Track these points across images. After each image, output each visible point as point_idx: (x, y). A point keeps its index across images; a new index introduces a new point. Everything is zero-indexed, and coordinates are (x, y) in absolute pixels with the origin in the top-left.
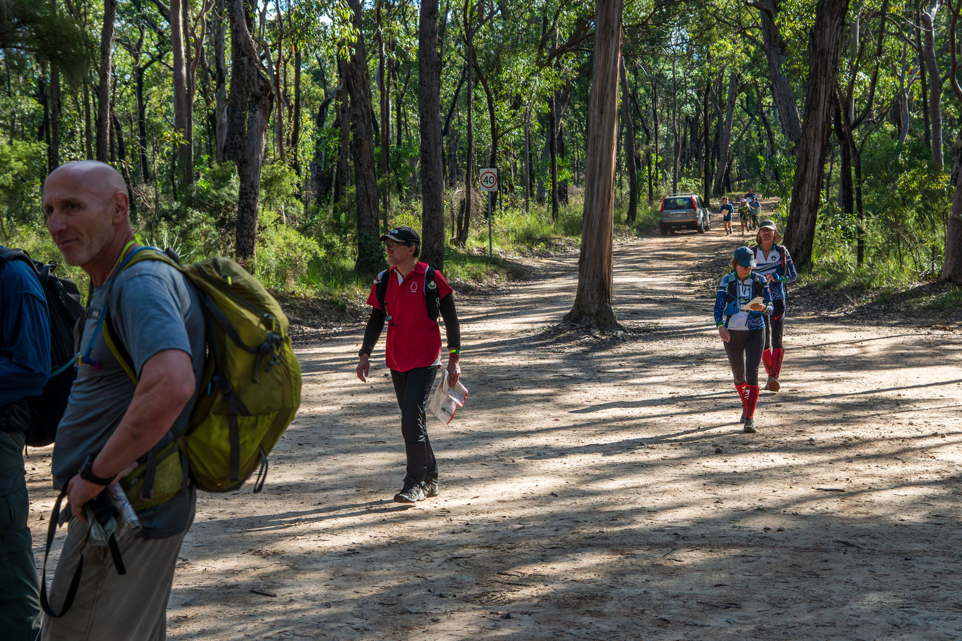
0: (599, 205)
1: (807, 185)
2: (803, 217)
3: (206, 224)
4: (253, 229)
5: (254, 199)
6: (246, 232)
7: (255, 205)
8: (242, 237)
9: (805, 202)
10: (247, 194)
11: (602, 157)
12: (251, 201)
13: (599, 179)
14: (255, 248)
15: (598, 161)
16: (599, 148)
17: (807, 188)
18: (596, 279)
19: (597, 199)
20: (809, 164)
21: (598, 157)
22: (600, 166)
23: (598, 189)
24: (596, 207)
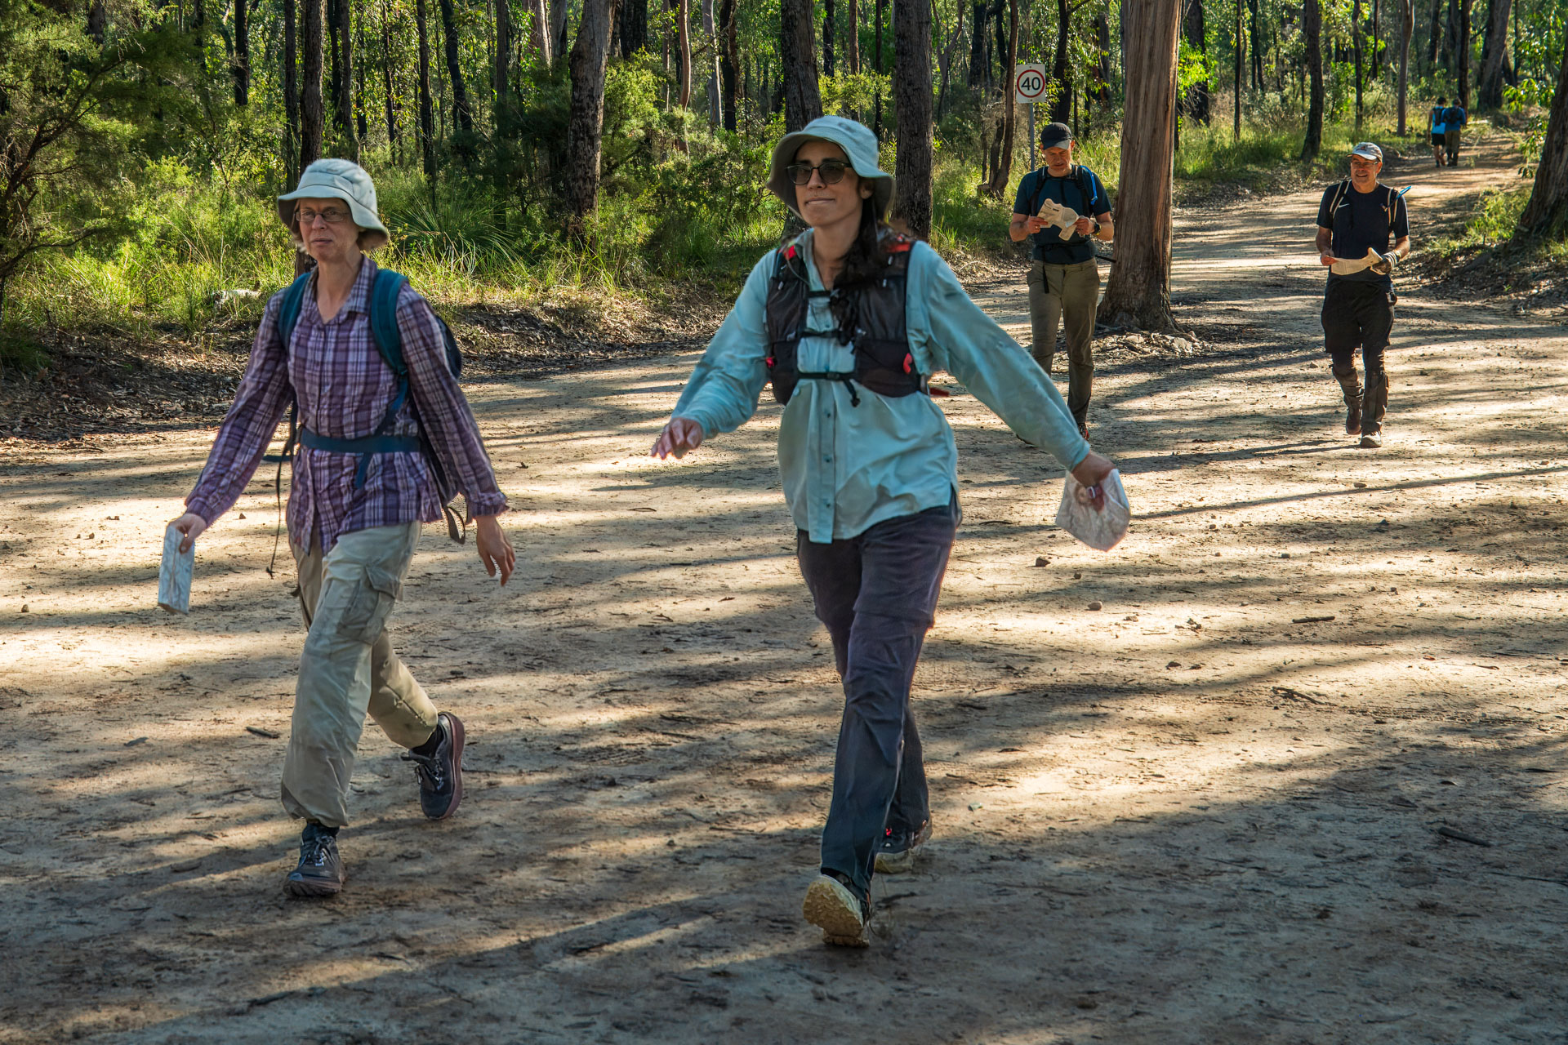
0: (1149, 122)
4: (593, 167)
5: (594, 117)
6: (580, 172)
7: (595, 128)
8: (575, 180)
11: (1153, 38)
12: (590, 122)
13: (1149, 78)
14: (596, 197)
15: (1147, 48)
21: (1147, 39)
22: (1151, 55)
23: (1146, 94)
24: (1143, 125)
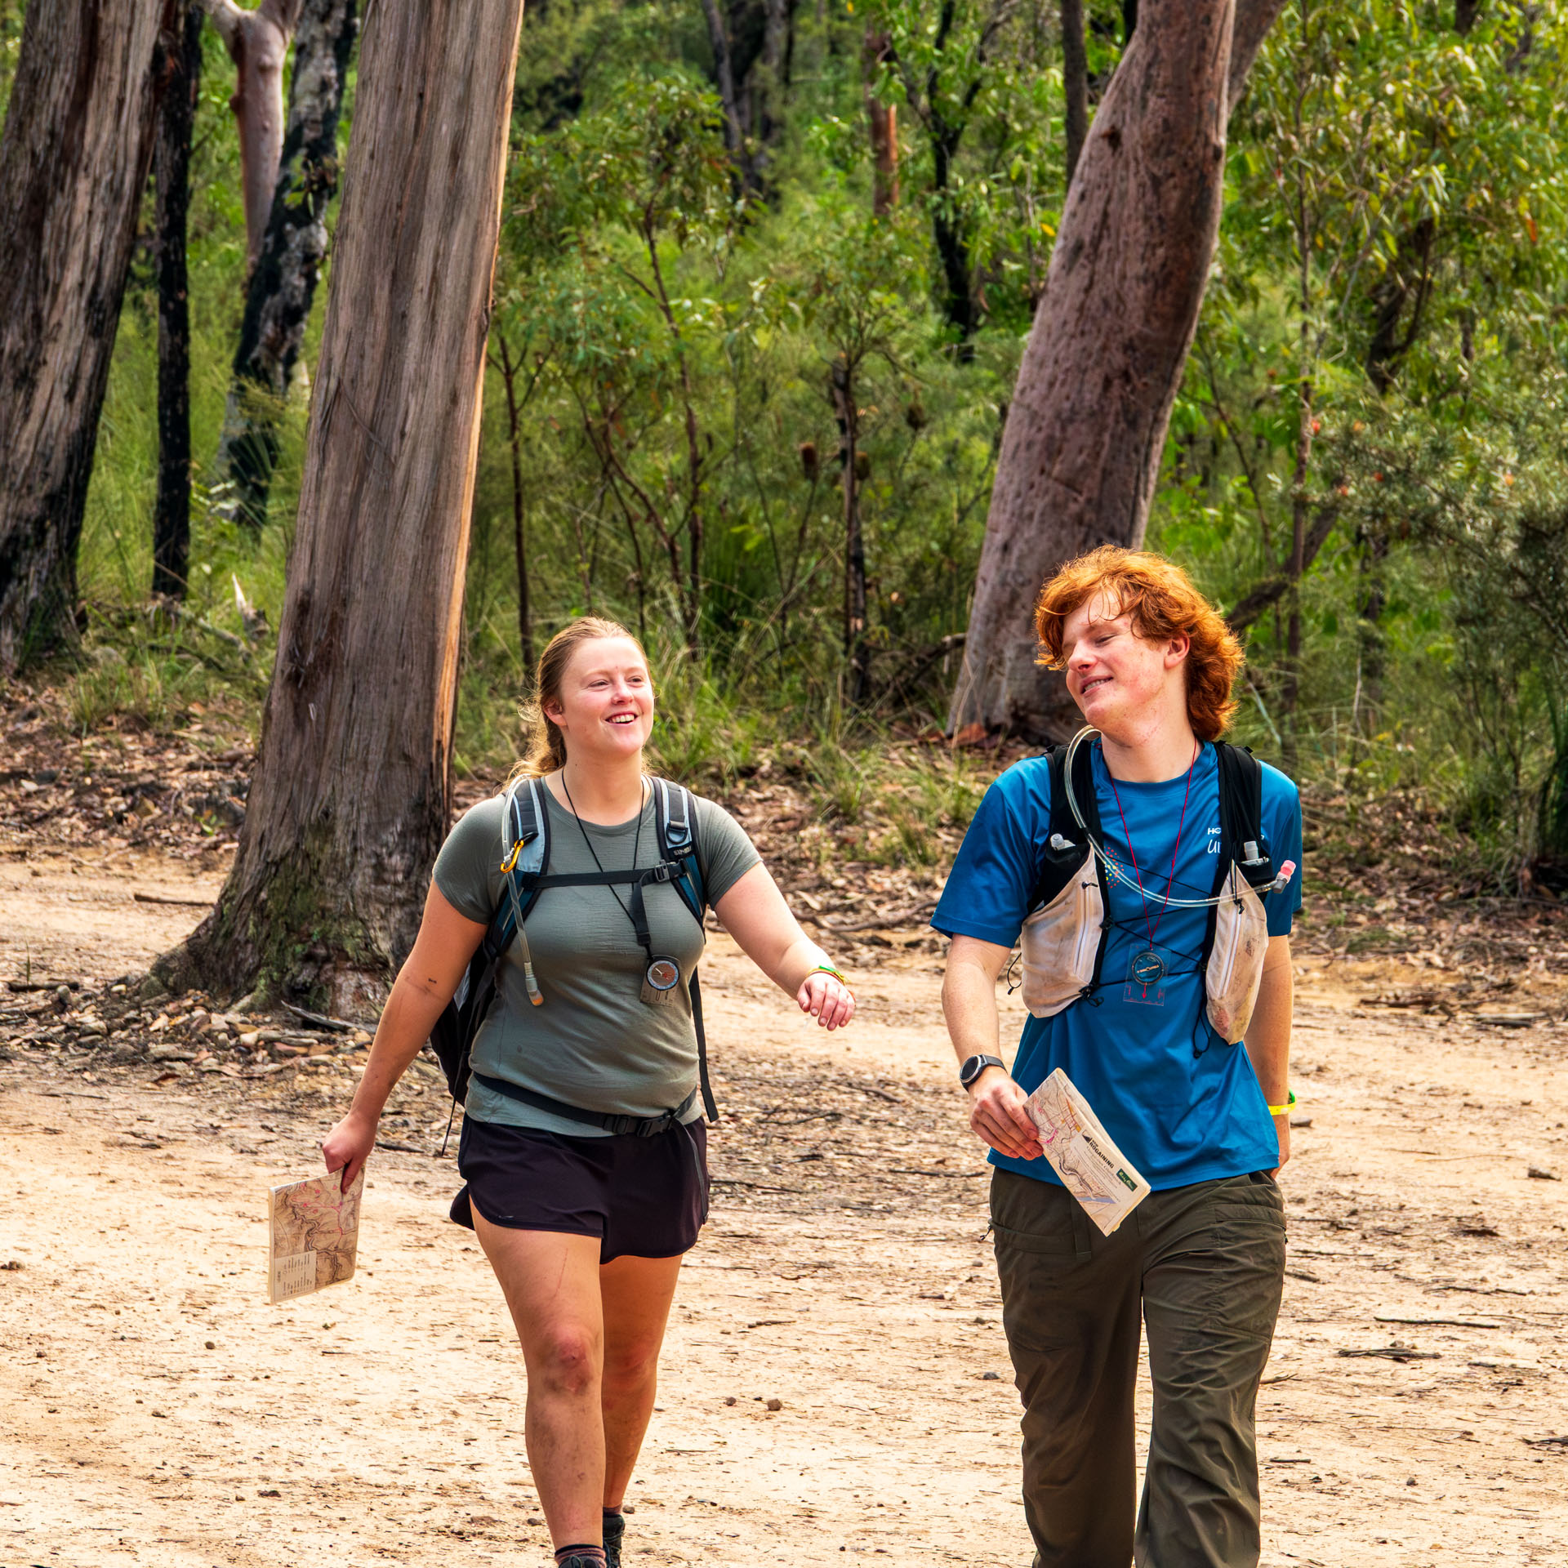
0: (437, 367)
1: (83, 186)
2: (59, 357)
9: (72, 277)
11: (464, 105)
13: (447, 227)
15: (445, 130)
16: (456, 57)
17: (83, 203)
18: (400, 773)
19: (430, 335)
20: (103, 70)
21: (447, 106)
22: (456, 155)
23: (435, 279)
24: (422, 379)
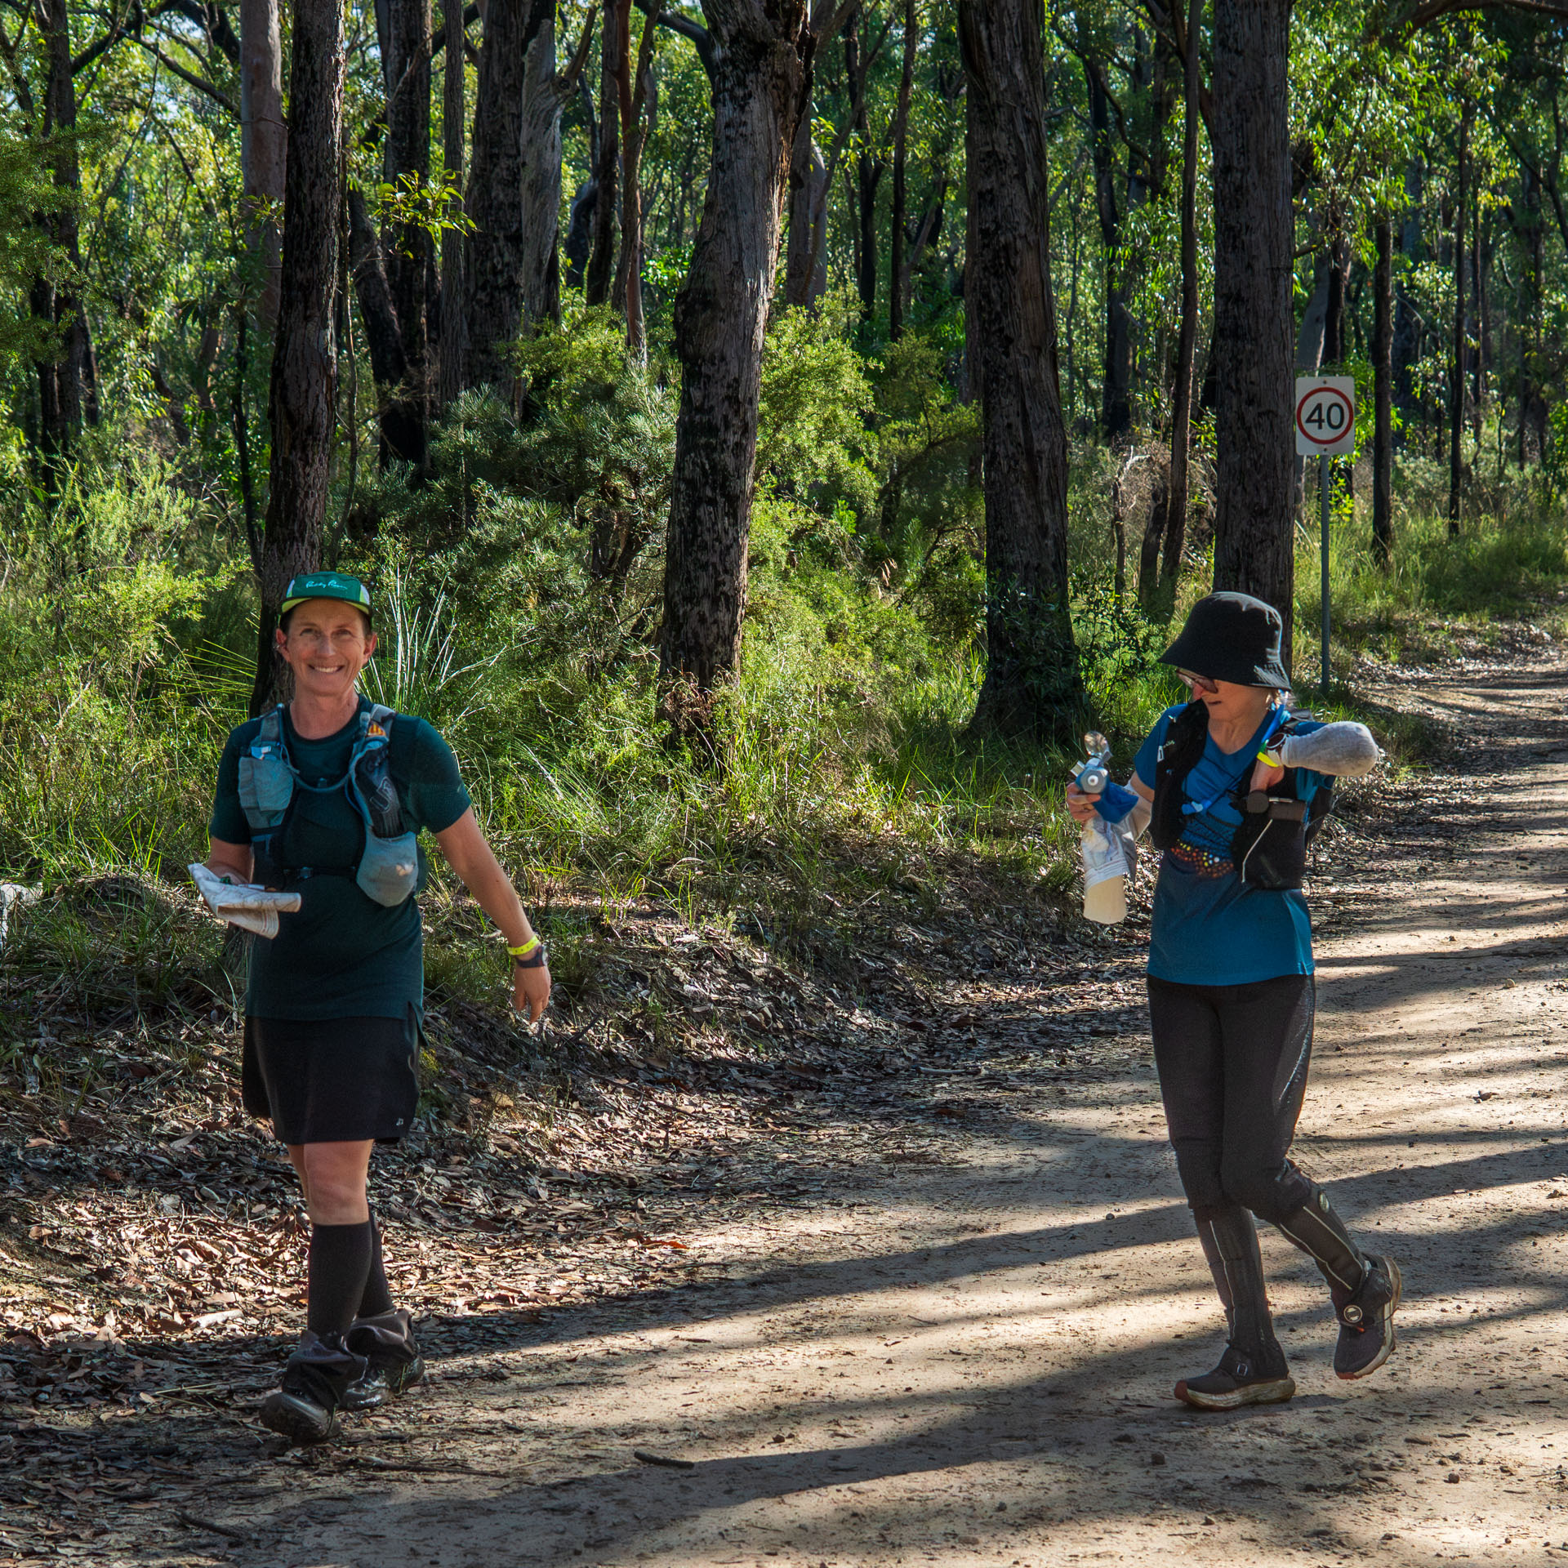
3: (548, 543)
4: (732, 571)
5: (740, 449)
6: (704, 582)
7: (740, 475)
8: (691, 599)
10: (712, 430)
12: (728, 460)
14: (738, 643)
